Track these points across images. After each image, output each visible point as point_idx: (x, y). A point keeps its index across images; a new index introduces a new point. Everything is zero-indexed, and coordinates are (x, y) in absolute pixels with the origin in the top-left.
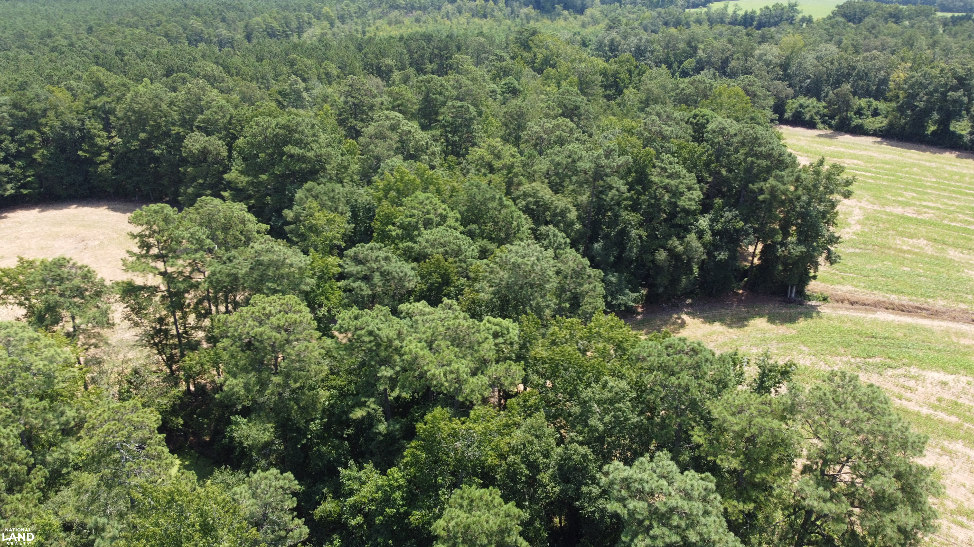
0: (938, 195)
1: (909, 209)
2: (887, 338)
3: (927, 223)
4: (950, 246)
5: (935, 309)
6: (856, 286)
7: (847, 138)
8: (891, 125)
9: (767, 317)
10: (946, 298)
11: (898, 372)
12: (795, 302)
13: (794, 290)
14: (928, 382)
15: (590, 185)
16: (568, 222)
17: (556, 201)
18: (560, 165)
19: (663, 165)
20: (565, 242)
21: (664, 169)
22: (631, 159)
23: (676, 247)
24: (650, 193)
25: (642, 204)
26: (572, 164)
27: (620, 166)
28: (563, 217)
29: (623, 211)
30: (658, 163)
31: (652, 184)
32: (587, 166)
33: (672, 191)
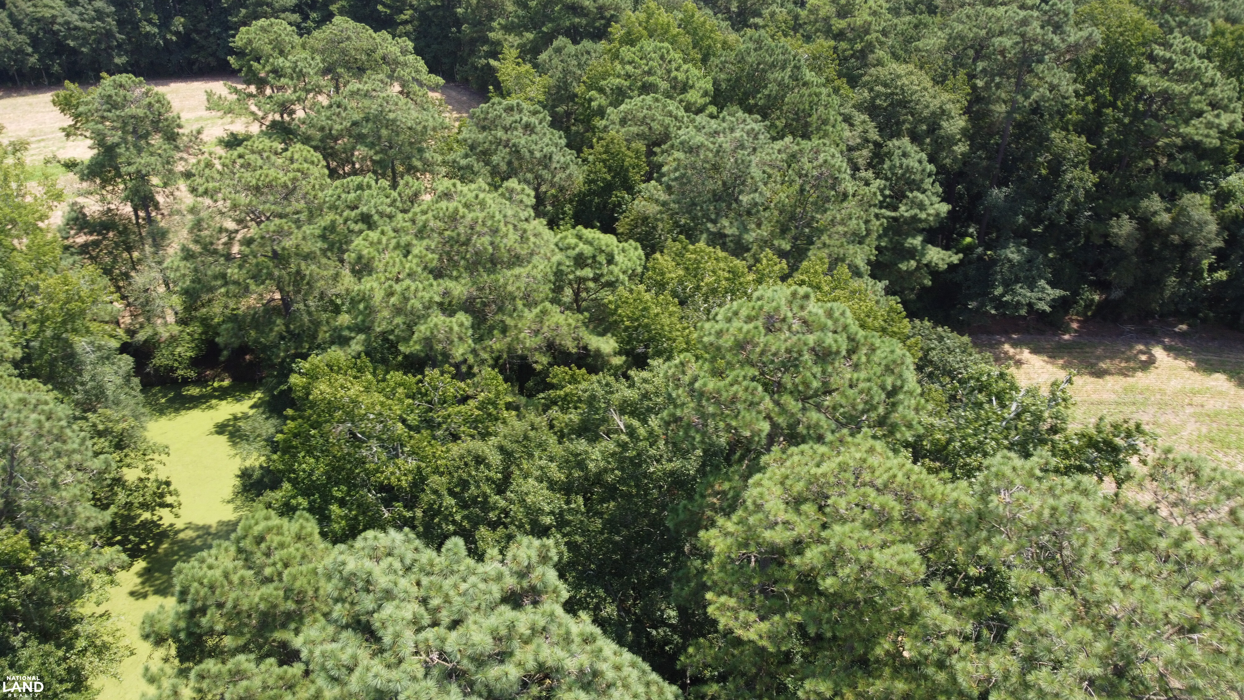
15: (1008, 78)
16: (943, 137)
17: (927, 98)
18: (962, 39)
19: (1168, 55)
20: (924, 170)
21: (1170, 62)
22: (1098, 35)
23: (1155, 213)
24: (1127, 105)
25: (1106, 124)
26: (983, 39)
27: (1076, 47)
28: (934, 127)
29: (1054, 129)
30: (1159, 51)
31: (1135, 87)
32: (1007, 42)
33: (1173, 105)
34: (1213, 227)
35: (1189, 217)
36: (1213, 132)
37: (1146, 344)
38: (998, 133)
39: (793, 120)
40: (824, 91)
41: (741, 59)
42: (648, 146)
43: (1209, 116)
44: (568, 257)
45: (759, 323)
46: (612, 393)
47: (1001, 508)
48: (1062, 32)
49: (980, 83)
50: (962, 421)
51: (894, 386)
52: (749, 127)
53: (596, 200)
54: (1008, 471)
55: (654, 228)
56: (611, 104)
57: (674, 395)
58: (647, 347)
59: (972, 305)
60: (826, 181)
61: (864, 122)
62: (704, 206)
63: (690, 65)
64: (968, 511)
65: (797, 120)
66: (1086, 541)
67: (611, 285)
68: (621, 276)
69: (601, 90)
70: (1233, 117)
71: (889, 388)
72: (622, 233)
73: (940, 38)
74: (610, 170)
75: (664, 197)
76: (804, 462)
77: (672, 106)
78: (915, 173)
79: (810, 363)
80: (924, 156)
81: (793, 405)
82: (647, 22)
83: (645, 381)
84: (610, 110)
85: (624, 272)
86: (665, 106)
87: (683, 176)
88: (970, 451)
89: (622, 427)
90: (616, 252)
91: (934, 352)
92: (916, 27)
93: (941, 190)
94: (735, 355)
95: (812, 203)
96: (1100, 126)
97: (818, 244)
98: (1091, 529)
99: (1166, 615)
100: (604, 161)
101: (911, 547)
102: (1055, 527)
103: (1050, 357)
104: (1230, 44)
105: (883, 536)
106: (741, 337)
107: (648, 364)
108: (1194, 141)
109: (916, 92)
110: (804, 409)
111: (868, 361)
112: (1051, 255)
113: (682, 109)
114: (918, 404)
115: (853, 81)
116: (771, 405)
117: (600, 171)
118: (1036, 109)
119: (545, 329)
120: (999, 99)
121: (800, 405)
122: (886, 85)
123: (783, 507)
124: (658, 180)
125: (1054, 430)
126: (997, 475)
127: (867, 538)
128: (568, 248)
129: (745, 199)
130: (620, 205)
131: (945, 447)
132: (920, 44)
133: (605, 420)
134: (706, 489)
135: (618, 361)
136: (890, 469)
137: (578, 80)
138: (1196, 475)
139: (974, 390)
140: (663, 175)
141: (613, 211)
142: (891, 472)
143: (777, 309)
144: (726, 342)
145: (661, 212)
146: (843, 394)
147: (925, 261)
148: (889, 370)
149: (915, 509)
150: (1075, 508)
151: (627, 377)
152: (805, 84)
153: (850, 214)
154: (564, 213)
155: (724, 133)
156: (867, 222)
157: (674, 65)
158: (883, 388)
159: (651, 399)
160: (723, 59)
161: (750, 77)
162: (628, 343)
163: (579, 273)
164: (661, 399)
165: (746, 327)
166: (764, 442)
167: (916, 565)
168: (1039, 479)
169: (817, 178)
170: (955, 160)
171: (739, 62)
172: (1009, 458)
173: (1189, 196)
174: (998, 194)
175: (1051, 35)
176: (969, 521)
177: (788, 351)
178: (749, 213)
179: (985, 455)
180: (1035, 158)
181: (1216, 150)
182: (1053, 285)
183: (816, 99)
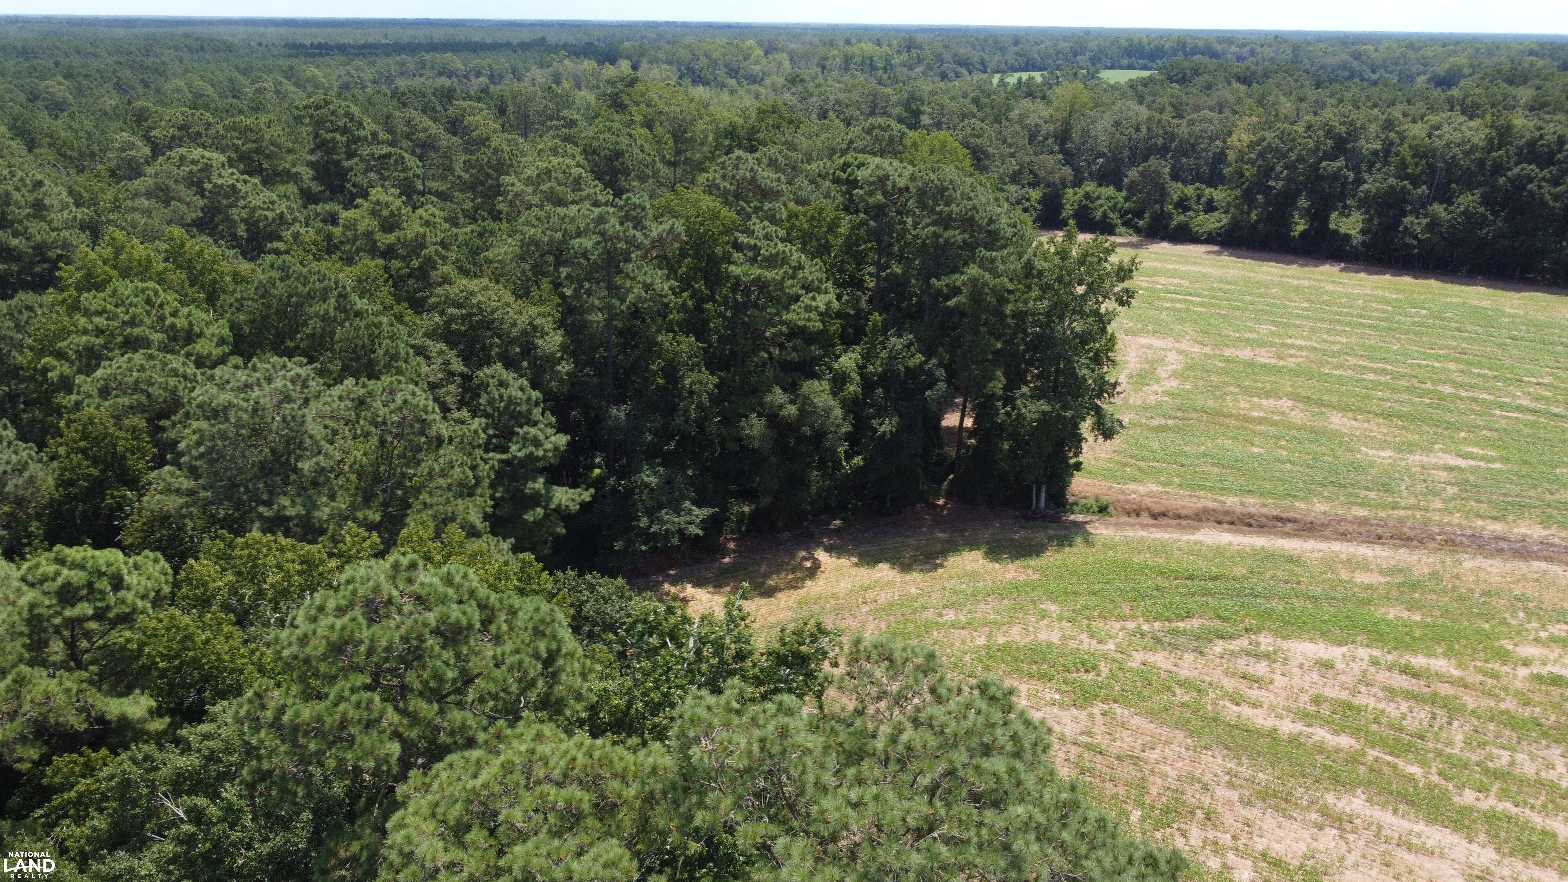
0: (1312, 328)
1: (1263, 351)
2: (1215, 578)
3: (1293, 373)
4: (1334, 408)
5: (1310, 519)
6: (1164, 485)
7: (1165, 247)
8: (1234, 224)
9: (984, 548)
10: (1329, 499)
11: (1235, 645)
12: (1044, 517)
13: (1043, 494)
14: (1294, 663)
15: (598, 283)
16: (541, 358)
17: (512, 314)
18: (537, 244)
19: (752, 242)
20: (529, 399)
21: (755, 249)
22: (679, 227)
23: (781, 407)
24: (726, 298)
25: (710, 321)
26: (560, 243)
27: (660, 242)
28: (529, 348)
29: (659, 331)
30: (743, 239)
31: (728, 278)
32: (588, 242)
33: (769, 292)
34: (838, 412)
35: (813, 404)
36: (813, 315)
37: (807, 549)
38: (601, 345)
39: (351, 359)
40: (385, 320)
41: (264, 292)
42: (149, 420)
43: (806, 300)
44: (46, 593)
45: (357, 612)
46: (156, 769)
47: (706, 760)
48: (644, 228)
49: (568, 292)
50: (639, 676)
51: (549, 651)
52: (292, 373)
53: (81, 507)
54: (703, 713)
55: (182, 528)
56: (79, 371)
57: (254, 742)
58: (200, 691)
59: (618, 546)
60: (412, 426)
61: (441, 352)
62: (250, 486)
63: (192, 308)
64: (670, 775)
65: (357, 359)
66: (804, 767)
67: (127, 619)
68: (140, 603)
69: (61, 355)
70: (827, 297)
71: (544, 655)
72: (132, 545)
73: (511, 245)
74: (95, 461)
75: (187, 484)
76: (455, 776)
77: (176, 362)
78: (519, 405)
79: (437, 648)
80: (525, 382)
81: (427, 709)
82: (116, 258)
83: (207, 737)
84: (79, 379)
85: (143, 597)
86: (165, 364)
87: (211, 450)
88: (656, 708)
89: (182, 815)
90: (125, 571)
91: (588, 606)
92: (481, 235)
93: (554, 420)
94: (332, 663)
95: (399, 457)
96: (705, 323)
97: (417, 505)
98: (807, 751)
99: (904, 820)
100: (83, 451)
101: (614, 841)
102: (768, 762)
103: (715, 587)
104: (806, 226)
105: (577, 840)
106: (335, 637)
107: (206, 712)
108: (799, 327)
109: (497, 309)
110: (441, 712)
111: (511, 628)
112: (690, 472)
113: (192, 365)
114: (584, 666)
115: (418, 306)
116: (396, 718)
117: (79, 465)
118: (635, 313)
119: (27, 707)
120: (593, 307)
121: (436, 707)
122: (459, 306)
123: (440, 845)
124: (176, 463)
125: (740, 656)
126: (692, 721)
127: (559, 848)
128: (45, 579)
129: (306, 466)
130: (120, 508)
131: (626, 713)
132: (490, 254)
133: (152, 813)
134: (327, 861)
135: (159, 725)
136: (567, 752)
137: (20, 347)
138: (891, 661)
139: (643, 635)
140: (182, 454)
141: (111, 517)
142: (569, 756)
143: (377, 590)
144: (316, 648)
145: (187, 505)
146: (489, 678)
147: (553, 506)
148: (538, 633)
149: (607, 793)
150: (783, 733)
151: (177, 741)
152: (358, 314)
153: (451, 462)
154: (29, 535)
155: (259, 384)
156: (473, 468)
157: (167, 310)
158: (537, 656)
159: (220, 761)
160: (238, 295)
161: (281, 314)
162: (169, 693)
163: (68, 613)
164: (234, 758)
165: (339, 623)
166: (395, 769)
167: (625, 863)
168: (738, 712)
169: (400, 424)
170: (561, 380)
171: (263, 296)
172: (701, 698)
173: (808, 383)
174: (619, 413)
175: (632, 232)
176: (674, 787)
177: (405, 639)
178: (315, 484)
179: (672, 705)
180: (647, 367)
181: (820, 333)
182: (699, 504)
183: (376, 332)
